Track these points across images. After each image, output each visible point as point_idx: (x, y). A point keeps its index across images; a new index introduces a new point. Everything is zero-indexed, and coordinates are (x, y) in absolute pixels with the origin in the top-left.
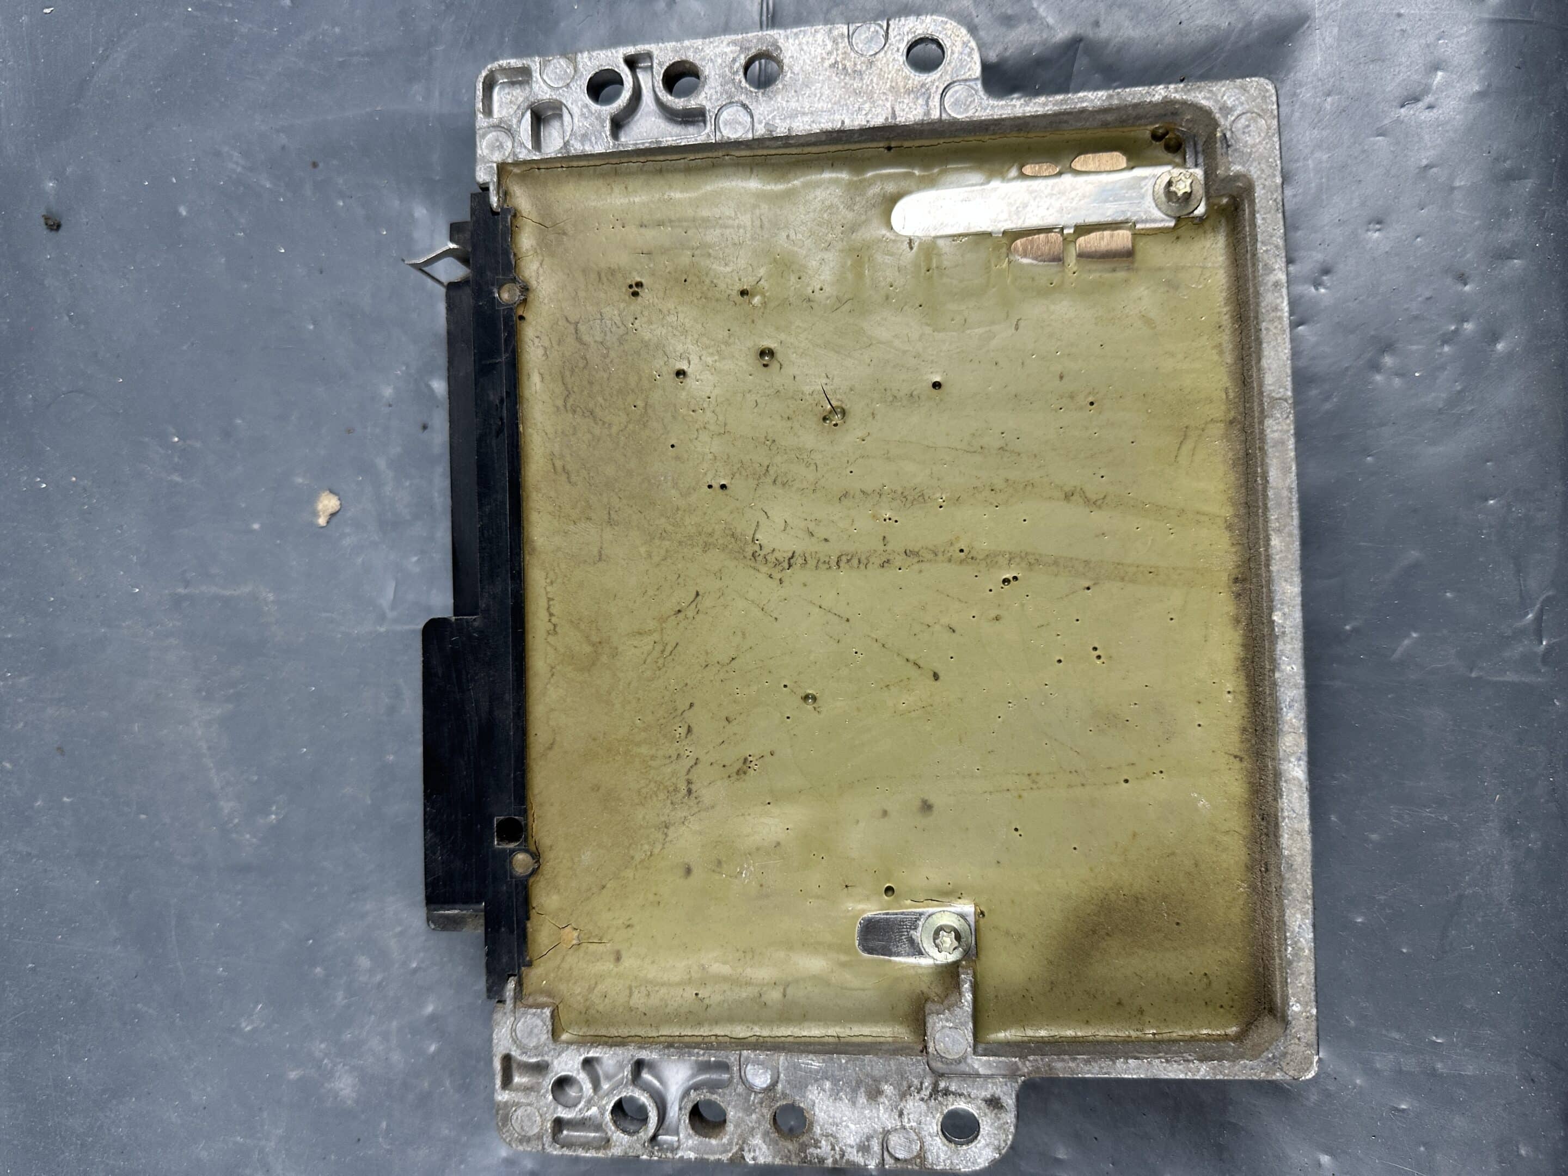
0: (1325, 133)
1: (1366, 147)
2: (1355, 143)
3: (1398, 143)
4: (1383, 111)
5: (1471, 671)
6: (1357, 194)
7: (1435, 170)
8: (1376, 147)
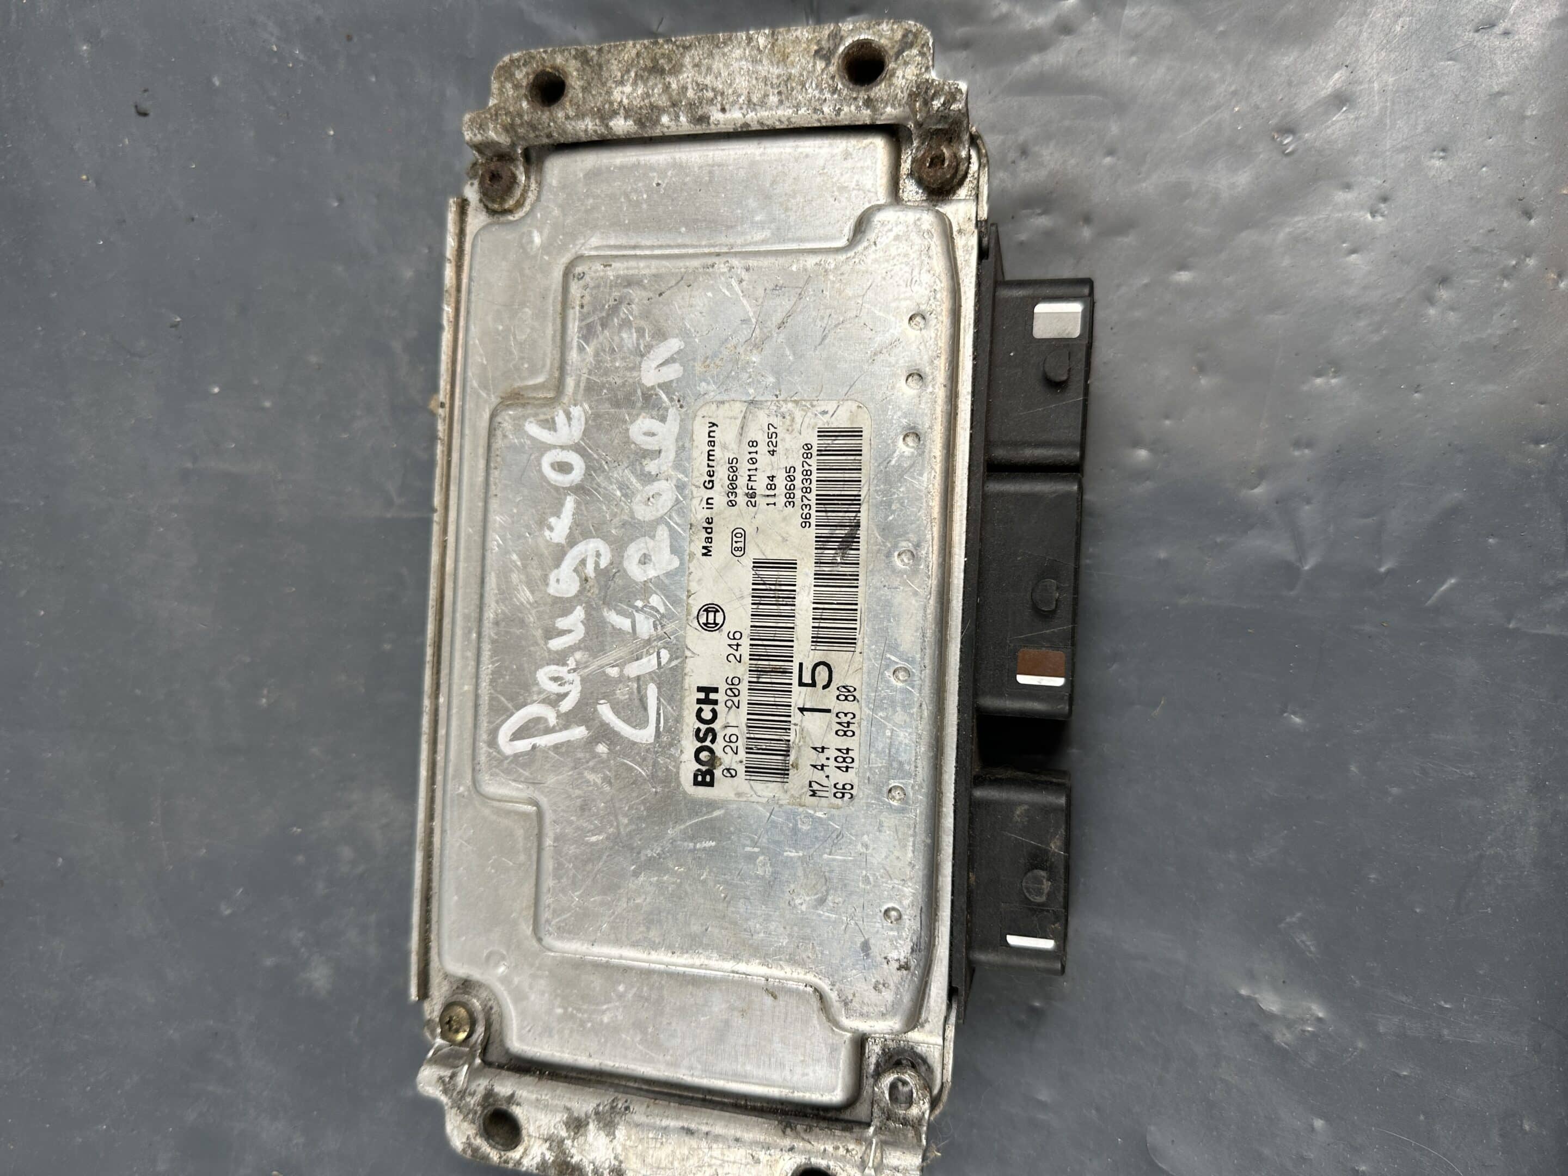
0: (1393, 56)
1: (1435, 71)
2: (1424, 66)
3: (1469, 69)
4: (1456, 35)
5: (1509, 623)
6: (1423, 118)
7: (1506, 97)
8: (1446, 72)
